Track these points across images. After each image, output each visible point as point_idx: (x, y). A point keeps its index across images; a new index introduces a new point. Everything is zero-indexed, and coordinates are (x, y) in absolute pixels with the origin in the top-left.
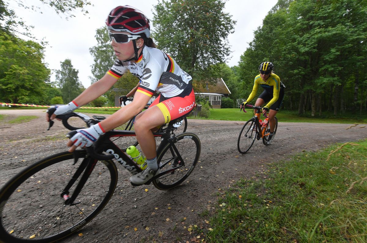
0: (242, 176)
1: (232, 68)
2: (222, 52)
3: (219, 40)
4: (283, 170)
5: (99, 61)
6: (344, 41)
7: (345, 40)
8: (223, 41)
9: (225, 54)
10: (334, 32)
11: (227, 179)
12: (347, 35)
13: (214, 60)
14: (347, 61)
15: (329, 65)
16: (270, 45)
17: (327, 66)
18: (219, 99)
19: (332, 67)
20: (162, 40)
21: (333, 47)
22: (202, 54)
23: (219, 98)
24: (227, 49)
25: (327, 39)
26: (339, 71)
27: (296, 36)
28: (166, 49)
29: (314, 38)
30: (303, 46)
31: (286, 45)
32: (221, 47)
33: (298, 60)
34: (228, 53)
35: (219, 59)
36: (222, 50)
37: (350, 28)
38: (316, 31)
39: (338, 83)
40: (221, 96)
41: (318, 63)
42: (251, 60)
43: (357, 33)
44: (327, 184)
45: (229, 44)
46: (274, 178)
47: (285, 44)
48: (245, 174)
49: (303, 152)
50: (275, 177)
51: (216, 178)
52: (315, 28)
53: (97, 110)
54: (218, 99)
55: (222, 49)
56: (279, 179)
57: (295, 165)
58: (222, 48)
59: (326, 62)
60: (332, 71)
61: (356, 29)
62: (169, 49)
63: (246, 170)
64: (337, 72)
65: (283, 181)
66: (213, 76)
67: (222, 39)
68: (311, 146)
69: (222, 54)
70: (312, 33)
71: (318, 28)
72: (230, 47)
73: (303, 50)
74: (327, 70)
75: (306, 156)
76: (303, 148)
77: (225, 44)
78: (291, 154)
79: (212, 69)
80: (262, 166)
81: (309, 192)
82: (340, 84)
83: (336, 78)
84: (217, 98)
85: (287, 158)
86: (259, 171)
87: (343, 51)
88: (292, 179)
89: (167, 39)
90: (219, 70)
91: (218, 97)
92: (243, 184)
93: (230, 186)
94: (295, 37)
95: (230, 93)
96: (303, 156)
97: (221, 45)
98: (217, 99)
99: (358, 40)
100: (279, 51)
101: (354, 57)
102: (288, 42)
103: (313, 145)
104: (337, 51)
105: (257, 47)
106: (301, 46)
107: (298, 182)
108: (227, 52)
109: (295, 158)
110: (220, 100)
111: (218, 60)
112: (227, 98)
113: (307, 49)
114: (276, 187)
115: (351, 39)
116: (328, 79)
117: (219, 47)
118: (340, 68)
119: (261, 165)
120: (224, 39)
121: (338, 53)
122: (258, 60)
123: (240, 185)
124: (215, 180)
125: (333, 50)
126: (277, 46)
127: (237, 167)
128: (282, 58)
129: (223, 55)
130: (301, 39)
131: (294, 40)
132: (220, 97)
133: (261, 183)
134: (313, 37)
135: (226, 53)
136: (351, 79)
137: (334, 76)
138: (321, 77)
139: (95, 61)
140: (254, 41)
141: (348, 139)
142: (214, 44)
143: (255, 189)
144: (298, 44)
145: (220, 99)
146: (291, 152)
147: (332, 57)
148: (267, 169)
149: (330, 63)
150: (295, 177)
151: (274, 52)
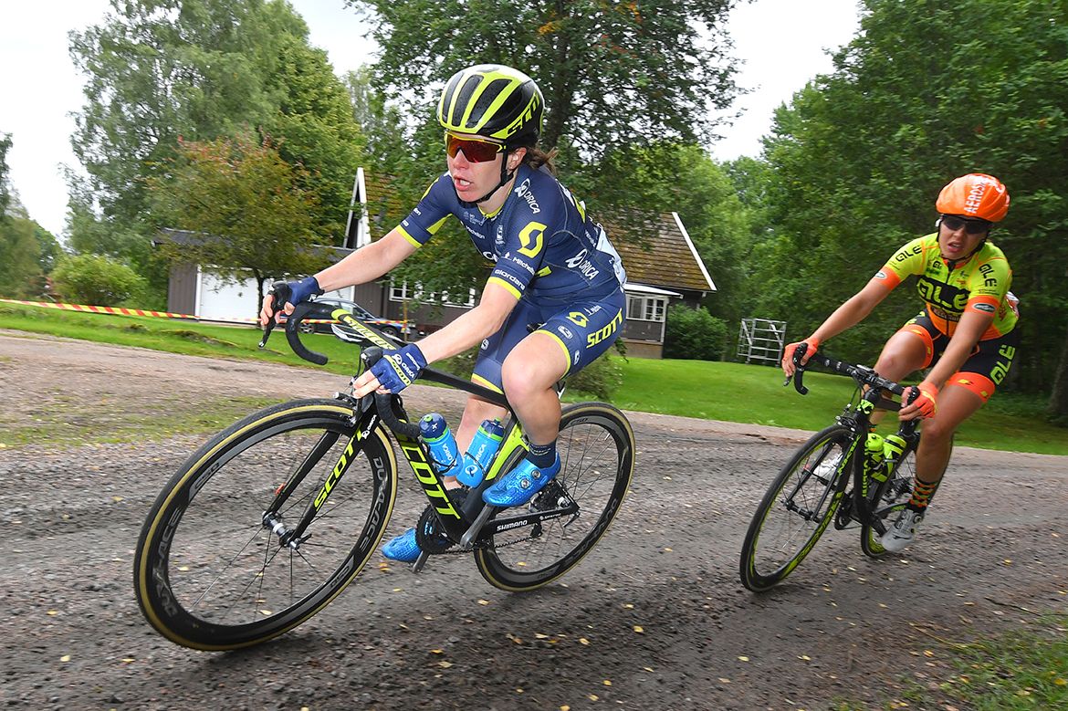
1: (727, 167)
2: (693, 88)
3: (683, 28)
5: (106, 98)
8: (702, 34)
13: (649, 123)
18: (654, 314)
20: (414, 17)
22: (595, 95)
23: (655, 307)
24: (723, 77)
28: (427, 59)
31: (1017, 73)
32: (692, 66)
34: (727, 94)
35: (680, 121)
36: (697, 79)
40: (666, 301)
42: (836, 132)
45: (731, 53)
53: (93, 326)
54: (650, 310)
55: (696, 74)
58: (699, 69)
62: (440, 59)
66: (642, 201)
67: (696, 23)
72: (738, 67)
77: (714, 50)
79: (641, 172)
84: (645, 306)
89: (438, 15)
90: (675, 171)
91: (650, 302)
95: (714, 288)
97: (694, 53)
98: (645, 313)
100: (972, 100)
102: (1030, 56)
105: (871, 75)
108: (722, 88)
110: (663, 320)
111: (673, 124)
112: (694, 309)
117: (680, 64)
120: (710, 26)
122: (872, 135)
126: (972, 75)
128: (985, 131)
129: (701, 103)
132: (660, 303)
135: (712, 96)
139: (92, 95)
140: (859, 43)
145: (660, 311)
151: (952, 104)
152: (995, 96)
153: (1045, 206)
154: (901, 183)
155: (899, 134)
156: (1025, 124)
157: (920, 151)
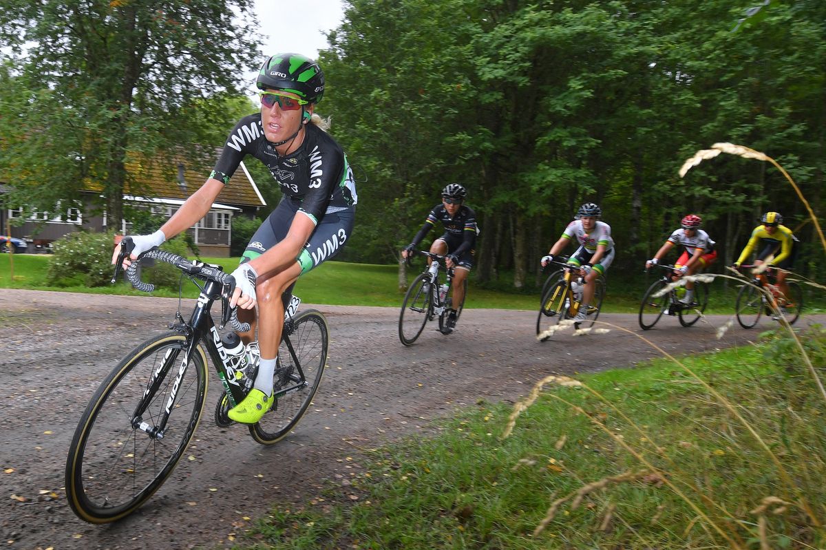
0: (279, 498)
3: (225, 11)
4: (412, 471)
6: (603, 59)
7: (609, 54)
8: (239, 19)
9: (243, 64)
10: (579, 28)
11: (226, 515)
12: (612, 41)
13: (204, 81)
14: (612, 121)
15: (565, 128)
16: (392, 48)
17: (559, 133)
18: (223, 224)
19: (573, 135)
21: (577, 73)
22: (162, 57)
23: (223, 219)
24: (253, 47)
25: (558, 46)
26: (591, 149)
27: (473, 28)
28: (22, 23)
29: (523, 40)
30: (489, 63)
31: (441, 53)
32: (231, 38)
33: (476, 104)
34: (256, 61)
35: (224, 79)
36: (236, 48)
37: (622, 17)
38: (527, 16)
39: (586, 187)
40: (231, 214)
41: (533, 118)
42: (333, 91)
43: (639, 36)
44: (535, 506)
45: (260, 31)
46: (382, 499)
47: (437, 50)
48: (289, 493)
49: (477, 407)
50: (384, 495)
51: (187, 512)
52: (527, 9)
54: (219, 221)
55: (235, 45)
56: (399, 500)
57: (451, 450)
58: (236, 41)
59: (557, 119)
60: (573, 149)
61: (636, 24)
62: (33, 23)
63: (293, 478)
64: (585, 152)
65: (410, 506)
66: (201, 138)
67: (234, 8)
68: (505, 386)
69: (233, 62)
70: (519, 23)
71: (536, 10)
72: (264, 40)
73: (489, 73)
74: (556, 143)
75: (487, 418)
76: (481, 393)
77: (247, 27)
78: (441, 412)
79: (200, 116)
80: (349, 459)
81: (482, 536)
82: (593, 191)
83: (582, 173)
84: (216, 218)
85: (430, 427)
86: (335, 479)
87: (600, 88)
88: (436, 498)
90: (224, 117)
91: (219, 215)
92: (280, 526)
93: (231, 539)
94: (468, 30)
95: (264, 203)
96: (479, 418)
97: (232, 29)
98: (216, 224)
99: (642, 59)
100: (416, 70)
101: (631, 109)
102: (447, 41)
103: (510, 382)
104: (586, 88)
105: (353, 50)
106: (481, 60)
107: (453, 507)
108: (252, 56)
109: (454, 427)
110: (229, 228)
111: (221, 81)
112: (252, 219)
113: (500, 73)
114: (387, 530)
115: (623, 53)
116: (559, 173)
117: (223, 36)
118: (594, 142)
119: (347, 456)
120: (243, 10)
121: (588, 94)
122: (355, 94)
123: (269, 532)
124: (182, 520)
125: (575, 84)
126: (414, 54)
127: (265, 467)
128: (425, 92)
129: (239, 66)
130: (486, 38)
131: (465, 38)
132: (227, 216)
133: (338, 519)
134: (522, 35)
135: (247, 62)
136: (624, 177)
137: (578, 166)
138: (541, 166)
140: (345, 27)
141: (606, 359)
142: (205, 23)
143: (317, 542)
144: (478, 51)
145: (227, 222)
146: (442, 406)
147: (572, 103)
148: (364, 468)
149: (566, 122)
150: (446, 491)
151: (404, 73)
152: (430, 68)
153: (463, 144)
154: (375, 128)
155: (373, 95)
156: (447, 88)
157: (387, 105)
